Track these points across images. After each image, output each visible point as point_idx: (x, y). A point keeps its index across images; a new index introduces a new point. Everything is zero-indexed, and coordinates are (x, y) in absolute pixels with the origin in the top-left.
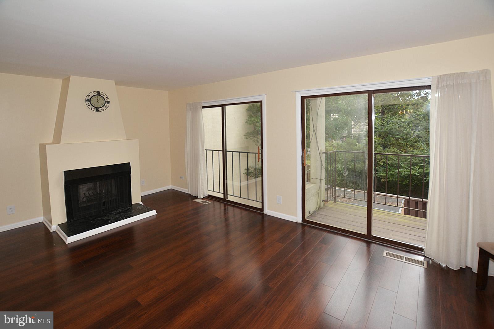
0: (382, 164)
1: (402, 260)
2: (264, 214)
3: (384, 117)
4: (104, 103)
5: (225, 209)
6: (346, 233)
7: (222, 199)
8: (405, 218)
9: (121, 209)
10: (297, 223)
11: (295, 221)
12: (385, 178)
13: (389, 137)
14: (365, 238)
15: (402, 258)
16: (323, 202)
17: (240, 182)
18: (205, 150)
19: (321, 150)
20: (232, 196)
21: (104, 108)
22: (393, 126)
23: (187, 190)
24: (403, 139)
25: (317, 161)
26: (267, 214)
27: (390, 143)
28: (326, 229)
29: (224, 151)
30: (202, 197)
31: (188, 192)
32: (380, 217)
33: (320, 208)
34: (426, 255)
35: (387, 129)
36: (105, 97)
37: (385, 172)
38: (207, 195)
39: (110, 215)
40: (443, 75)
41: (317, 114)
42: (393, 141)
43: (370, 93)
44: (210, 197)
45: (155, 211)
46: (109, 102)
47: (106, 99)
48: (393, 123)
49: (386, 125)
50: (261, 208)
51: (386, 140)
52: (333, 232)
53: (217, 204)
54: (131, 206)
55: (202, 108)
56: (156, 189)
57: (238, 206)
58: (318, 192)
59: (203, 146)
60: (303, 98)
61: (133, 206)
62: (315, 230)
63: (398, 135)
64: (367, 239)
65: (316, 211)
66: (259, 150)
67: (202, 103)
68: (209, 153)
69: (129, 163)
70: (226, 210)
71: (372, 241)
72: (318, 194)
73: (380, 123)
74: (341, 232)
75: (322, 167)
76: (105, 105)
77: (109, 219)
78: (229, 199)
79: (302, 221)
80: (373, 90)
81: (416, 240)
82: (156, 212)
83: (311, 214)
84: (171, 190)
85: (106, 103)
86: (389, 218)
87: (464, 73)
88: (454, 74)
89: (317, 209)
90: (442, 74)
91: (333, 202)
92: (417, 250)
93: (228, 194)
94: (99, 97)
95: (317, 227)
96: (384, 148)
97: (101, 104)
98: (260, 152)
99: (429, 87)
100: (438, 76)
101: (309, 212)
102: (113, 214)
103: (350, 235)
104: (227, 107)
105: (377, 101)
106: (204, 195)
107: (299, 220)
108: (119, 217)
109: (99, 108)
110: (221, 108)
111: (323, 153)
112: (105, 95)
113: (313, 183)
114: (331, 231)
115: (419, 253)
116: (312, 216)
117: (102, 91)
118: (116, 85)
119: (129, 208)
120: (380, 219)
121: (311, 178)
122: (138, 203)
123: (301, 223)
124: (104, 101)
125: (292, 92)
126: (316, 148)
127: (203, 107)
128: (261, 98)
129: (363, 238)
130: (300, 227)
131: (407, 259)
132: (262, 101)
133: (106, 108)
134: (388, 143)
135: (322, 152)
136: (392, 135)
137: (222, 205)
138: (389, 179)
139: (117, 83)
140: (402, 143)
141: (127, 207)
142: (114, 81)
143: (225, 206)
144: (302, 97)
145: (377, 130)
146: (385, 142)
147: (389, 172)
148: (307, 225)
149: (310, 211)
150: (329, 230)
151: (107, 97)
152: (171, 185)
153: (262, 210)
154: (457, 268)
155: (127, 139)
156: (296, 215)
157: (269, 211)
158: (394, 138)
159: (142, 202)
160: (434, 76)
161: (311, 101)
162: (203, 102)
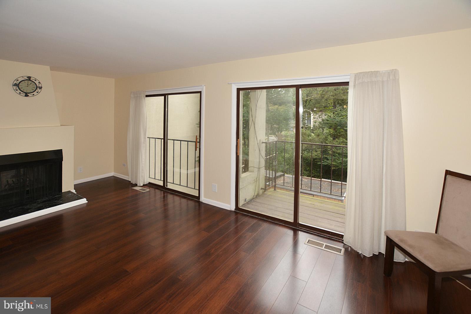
1: (321, 248)
2: (200, 201)
4: (36, 88)
5: (164, 196)
6: (275, 221)
7: (162, 186)
8: (337, 205)
9: (48, 198)
10: (231, 211)
11: (229, 209)
12: (335, 166)
14: (292, 226)
15: (321, 245)
16: (262, 190)
17: (187, 170)
18: (148, 138)
19: (260, 140)
20: (172, 184)
21: (35, 93)
22: (342, 118)
23: (128, 177)
25: (255, 150)
26: (203, 202)
27: (340, 134)
28: (257, 217)
29: (165, 139)
30: (142, 185)
31: (129, 179)
32: (314, 204)
33: (258, 196)
34: (345, 242)
35: (337, 121)
36: (37, 82)
37: (335, 160)
38: (148, 183)
39: (33, 204)
40: (360, 73)
41: (256, 106)
42: (342, 131)
43: (298, 87)
44: (150, 185)
45: (85, 199)
46: (42, 87)
47: (38, 84)
50: (198, 196)
51: (336, 131)
52: (263, 220)
53: (158, 192)
54: (61, 194)
55: (145, 96)
56: (96, 177)
57: (177, 194)
58: (256, 180)
59: (145, 134)
60: (239, 90)
61: (63, 194)
62: (247, 218)
64: (294, 227)
65: (253, 199)
66: (197, 139)
67: (145, 92)
68: (152, 141)
69: (62, 150)
70: (166, 196)
71: (298, 228)
72: (256, 182)
74: (271, 220)
75: (261, 156)
76: (37, 91)
77: (30, 209)
78: (168, 187)
79: (235, 209)
80: (300, 85)
81: (341, 227)
82: (87, 201)
83: (247, 202)
84: (113, 177)
85: (38, 88)
86: (322, 205)
87: (377, 71)
88: (369, 72)
89: (255, 197)
90: (358, 72)
91: (273, 189)
92: (338, 238)
93: (168, 181)
94: (30, 82)
95: (249, 215)
96: (334, 139)
97: (32, 89)
98: (198, 140)
99: (347, 84)
100: (355, 73)
101: (244, 200)
102: (37, 203)
103: (278, 223)
104: (169, 96)
105: (329, 96)
106: (144, 182)
107: (233, 208)
108: (42, 206)
109: (28, 93)
110: (163, 97)
111: (263, 143)
112: (37, 80)
113: (251, 172)
114: (261, 219)
115: (339, 240)
116: (248, 204)
117: (33, 76)
118: (51, 70)
119: (57, 196)
120: (313, 206)
121: (249, 166)
122: (70, 191)
123: (235, 212)
124: (36, 86)
125: (228, 84)
126: (254, 138)
127: (147, 96)
128: (200, 89)
129: (290, 225)
130: (234, 214)
131: (327, 247)
132: (201, 92)
133: (38, 93)
134: (337, 134)
135: (261, 142)
136: (342, 127)
137: (162, 192)
138: (338, 167)
139: (52, 69)
141: (56, 196)
142: (49, 67)
143: (164, 193)
144: (237, 88)
145: (328, 122)
146: (335, 133)
147: (338, 160)
148: (239, 213)
149: (246, 199)
150: (260, 217)
151: (39, 83)
152: (113, 173)
153: (199, 197)
154: (370, 255)
155: (61, 125)
156: (230, 203)
157: (205, 199)
158: (343, 129)
159: (74, 190)
160: (352, 74)
161: (251, 93)
162: (146, 90)
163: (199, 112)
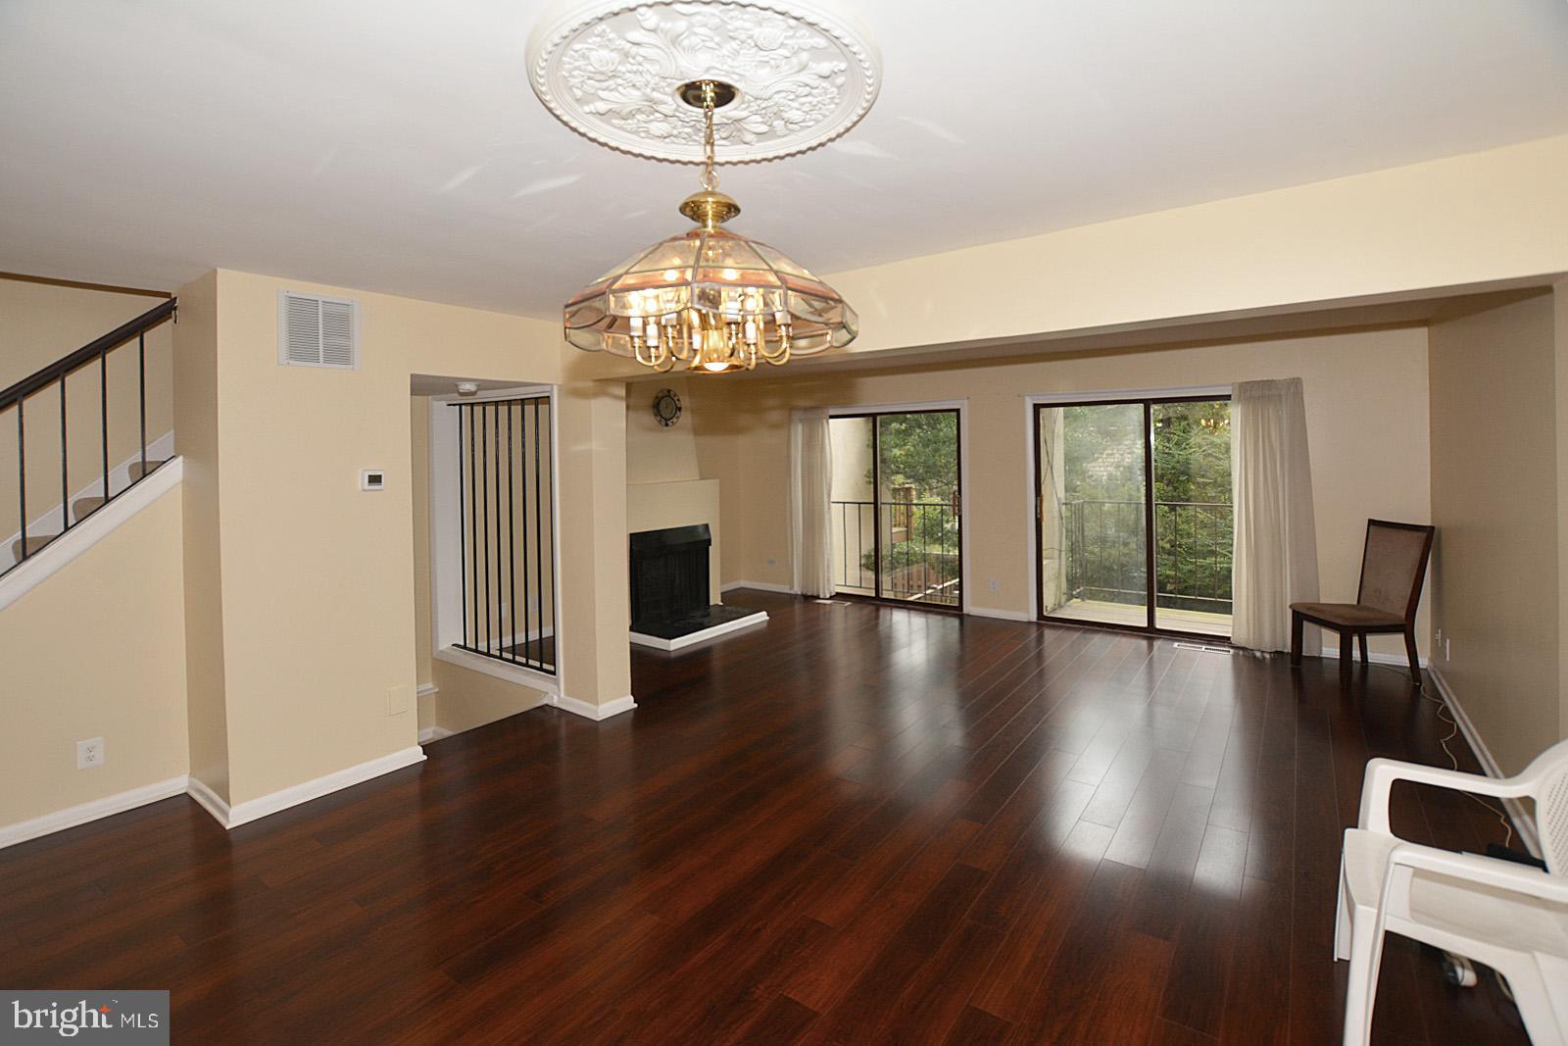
0: (1168, 546)
2: (963, 614)
3: (1170, 433)
4: (675, 411)
6: (1114, 629)
7: (869, 596)
10: (1030, 623)
11: (1024, 620)
13: (1183, 481)
21: (675, 420)
22: (1191, 454)
24: (1215, 484)
25: (1054, 518)
26: (971, 614)
28: (1080, 626)
29: (877, 503)
30: (828, 596)
33: (1061, 605)
35: (1178, 462)
37: (1175, 566)
38: (837, 594)
40: (1246, 382)
44: (841, 596)
45: (765, 613)
46: (681, 408)
47: (677, 402)
48: (1191, 448)
49: (1174, 451)
50: (957, 605)
51: (1175, 489)
54: (710, 608)
55: (828, 418)
58: (1058, 576)
59: (829, 495)
60: (1038, 406)
63: (1203, 476)
64: (1148, 633)
65: (1055, 609)
67: (828, 410)
69: (708, 526)
71: (1156, 636)
72: (1057, 579)
73: (1160, 447)
74: (1106, 628)
75: (1063, 528)
76: (677, 415)
78: (884, 596)
79: (1038, 619)
85: (678, 410)
89: (1057, 605)
92: (1222, 640)
93: (885, 588)
94: (669, 400)
95: (1064, 626)
97: (671, 412)
99: (1228, 397)
100: (1239, 383)
103: (1121, 630)
106: (831, 593)
107: (1033, 617)
109: (668, 420)
111: (1063, 504)
112: (676, 396)
115: (1224, 644)
116: (1052, 612)
117: (673, 388)
123: (1037, 624)
124: (675, 406)
126: (1052, 494)
127: (832, 417)
129: (1142, 633)
130: (1034, 626)
132: (957, 408)
133: (678, 420)
136: (1190, 476)
137: (874, 607)
140: (1214, 494)
146: (1175, 494)
148: (1045, 623)
151: (679, 400)
152: (743, 580)
153: (961, 608)
155: (701, 479)
156: (1028, 612)
157: (974, 608)
160: (1234, 383)
163: (868, 446)
